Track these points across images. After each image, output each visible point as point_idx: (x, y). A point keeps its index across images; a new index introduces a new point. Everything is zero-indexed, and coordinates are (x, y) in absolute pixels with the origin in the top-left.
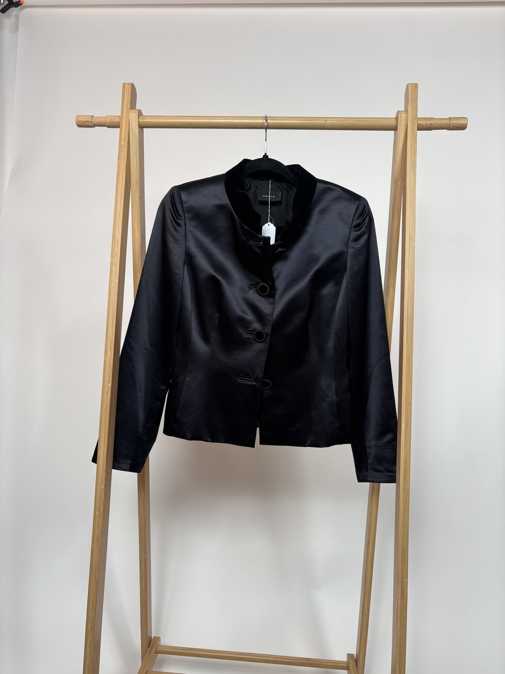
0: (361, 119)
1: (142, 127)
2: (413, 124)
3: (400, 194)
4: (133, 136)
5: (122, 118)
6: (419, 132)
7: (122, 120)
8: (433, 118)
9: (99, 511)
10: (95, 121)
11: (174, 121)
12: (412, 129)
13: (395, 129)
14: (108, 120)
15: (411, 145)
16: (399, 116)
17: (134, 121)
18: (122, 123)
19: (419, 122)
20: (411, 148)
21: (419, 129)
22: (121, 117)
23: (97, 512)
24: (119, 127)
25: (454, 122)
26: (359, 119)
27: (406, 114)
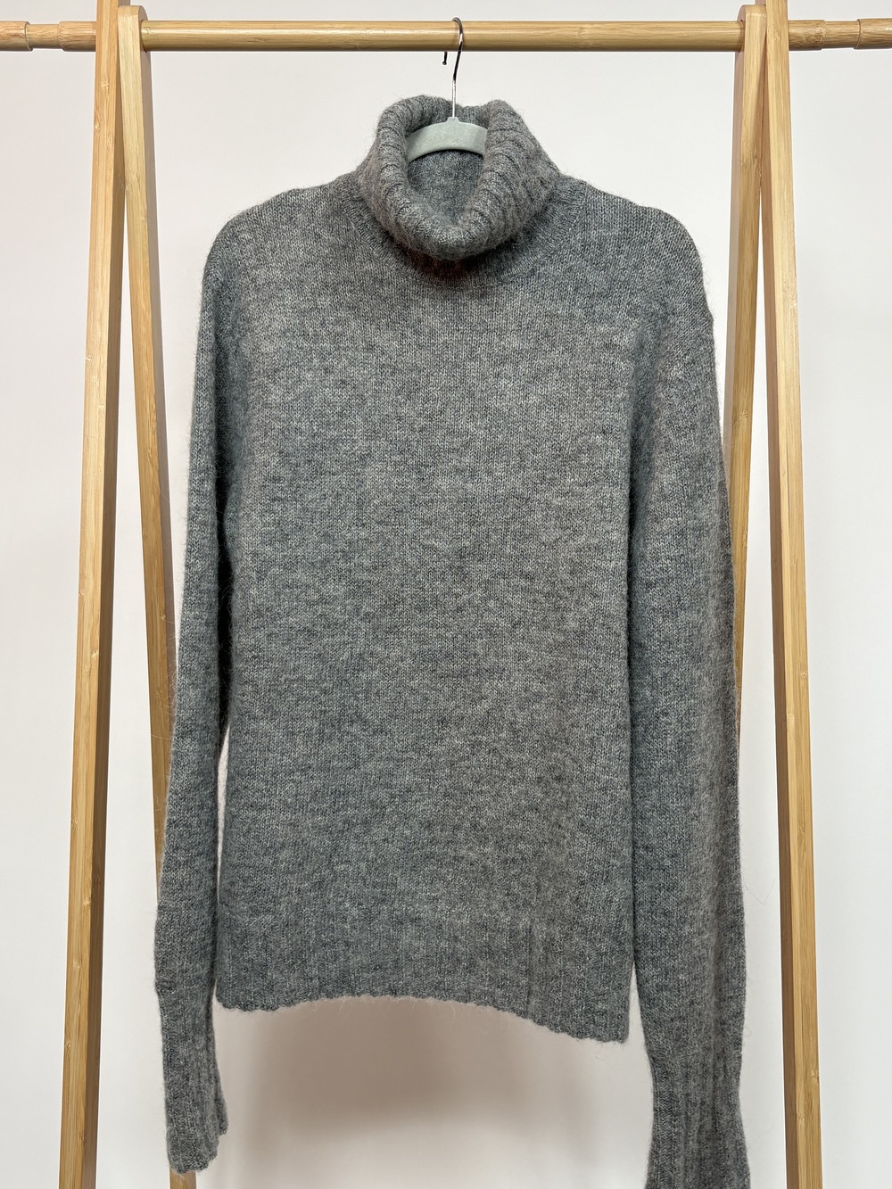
0: (659, 25)
1: (147, 48)
2: (780, 35)
3: (756, 195)
4: (127, 69)
5: (101, 27)
6: (792, 53)
7: (100, 32)
8: (822, 21)
9: (81, 960)
10: (35, 34)
11: (224, 32)
12: (778, 45)
13: (737, 47)
14: (66, 32)
15: (777, 81)
16: (748, 15)
17: (130, 33)
18: (100, 40)
19: (793, 31)
20: (778, 86)
21: (793, 47)
22: (97, 25)
23: (75, 962)
24: (91, 48)
25: (870, 29)
26: (655, 25)
27: (762, 12)
